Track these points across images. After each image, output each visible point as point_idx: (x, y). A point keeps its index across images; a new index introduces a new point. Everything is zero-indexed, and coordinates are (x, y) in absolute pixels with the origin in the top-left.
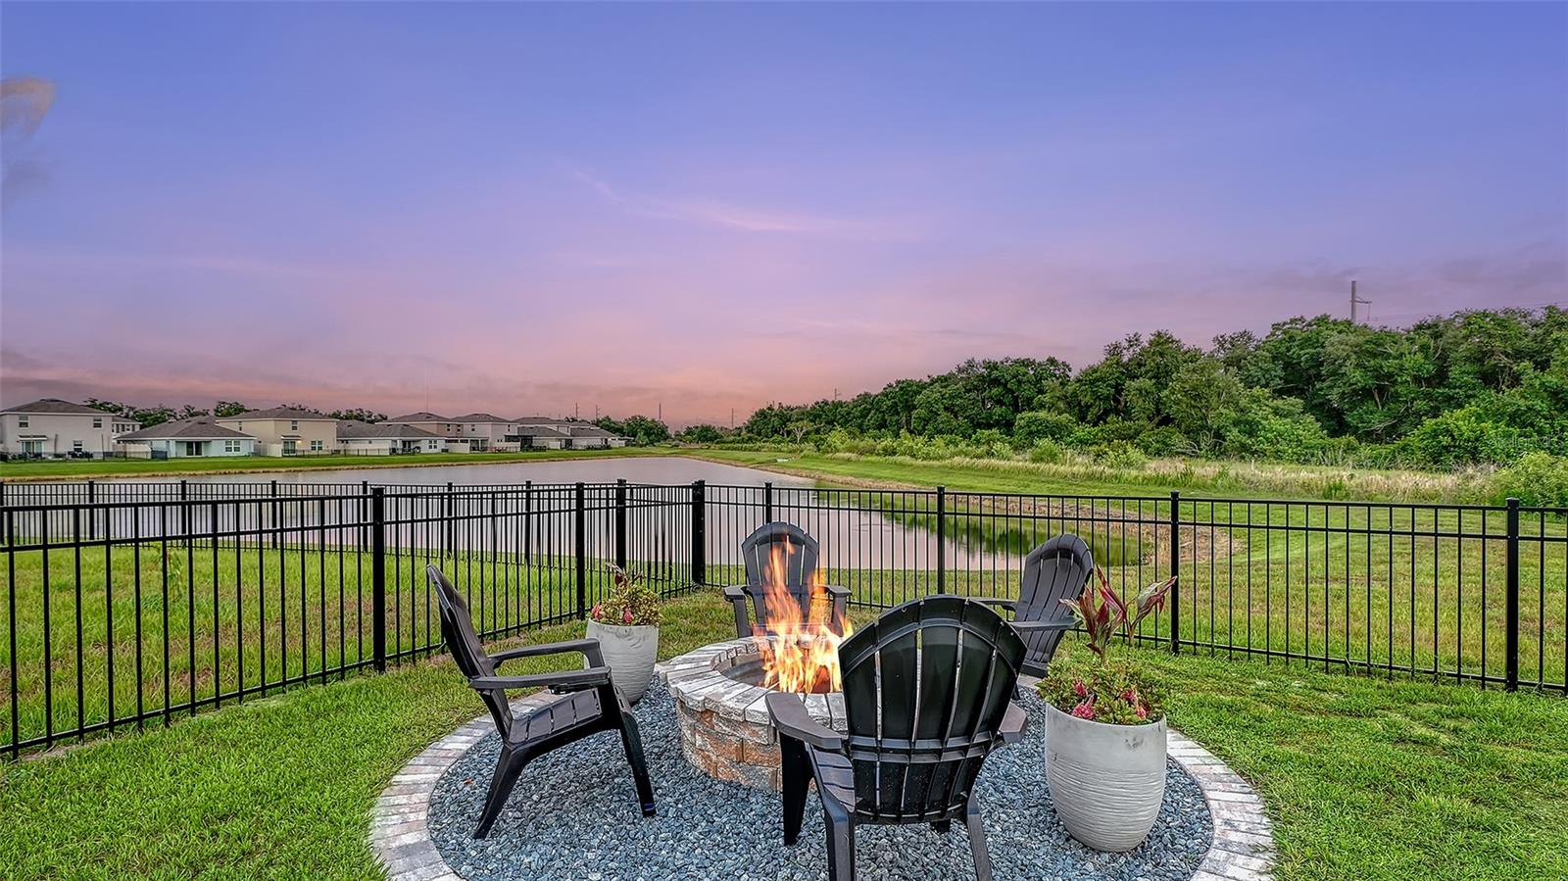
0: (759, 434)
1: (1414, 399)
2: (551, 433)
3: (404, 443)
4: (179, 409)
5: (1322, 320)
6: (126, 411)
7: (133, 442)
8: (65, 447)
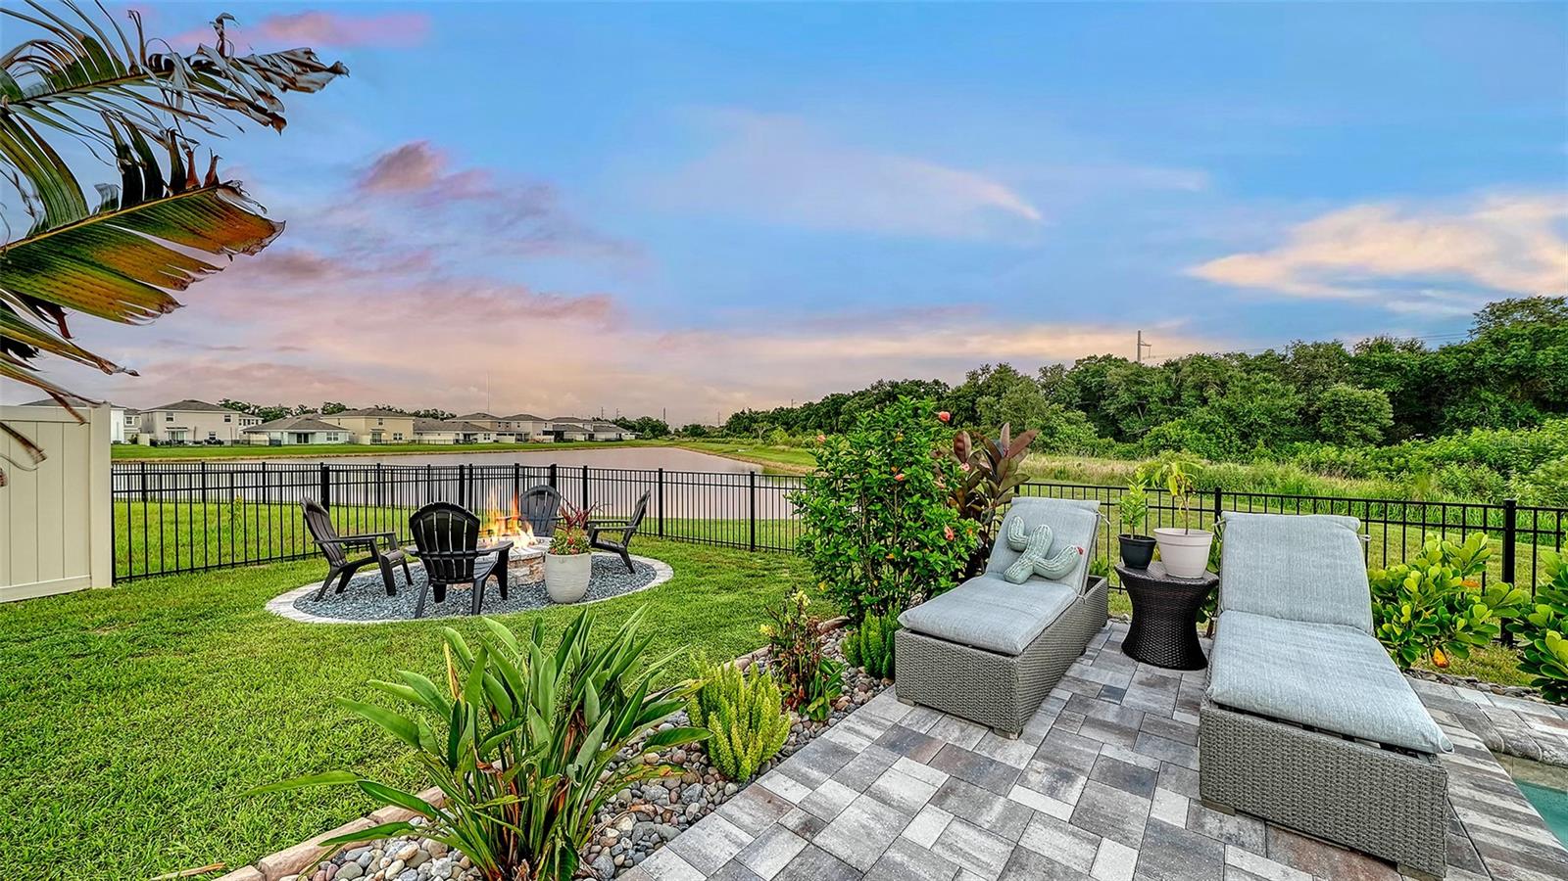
0: (734, 431)
1: (1160, 413)
2: (578, 429)
3: (465, 435)
4: (294, 408)
5: (1108, 358)
6: (252, 409)
7: (256, 433)
8: (202, 437)
